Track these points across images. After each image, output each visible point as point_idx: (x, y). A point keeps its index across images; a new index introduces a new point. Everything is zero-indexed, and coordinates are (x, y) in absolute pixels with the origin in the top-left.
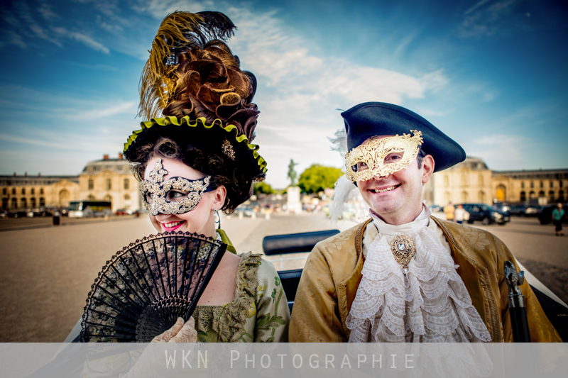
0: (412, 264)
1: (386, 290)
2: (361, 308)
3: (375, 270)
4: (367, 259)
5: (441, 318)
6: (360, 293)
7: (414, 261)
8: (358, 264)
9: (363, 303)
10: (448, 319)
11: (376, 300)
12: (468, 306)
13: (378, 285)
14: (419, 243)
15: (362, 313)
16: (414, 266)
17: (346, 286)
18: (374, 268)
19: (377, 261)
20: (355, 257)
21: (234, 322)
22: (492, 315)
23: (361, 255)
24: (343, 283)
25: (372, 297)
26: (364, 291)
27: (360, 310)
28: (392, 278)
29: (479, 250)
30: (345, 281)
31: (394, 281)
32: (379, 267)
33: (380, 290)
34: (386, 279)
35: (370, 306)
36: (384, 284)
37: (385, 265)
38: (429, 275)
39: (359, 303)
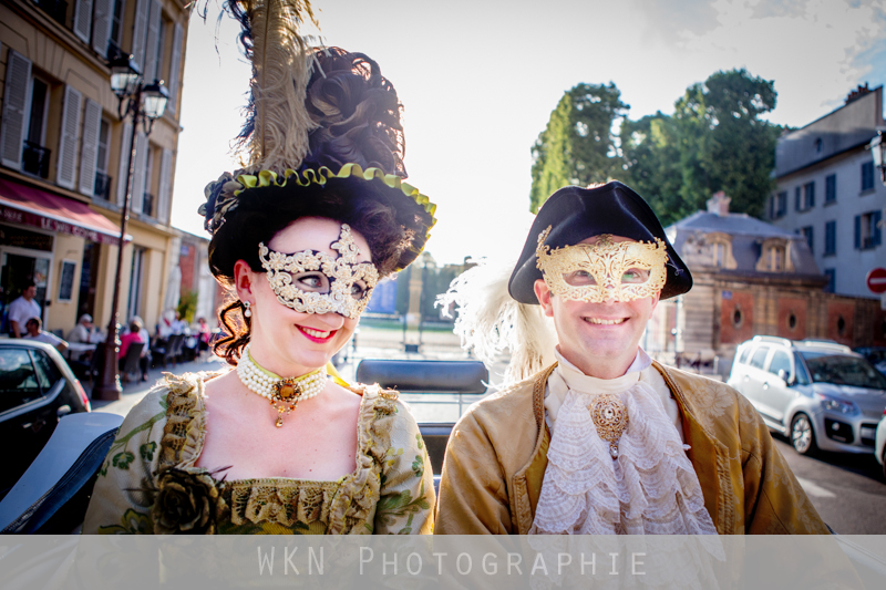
0: (626, 442)
1: (589, 485)
2: (553, 515)
3: (571, 453)
4: (555, 436)
5: (664, 525)
6: (547, 489)
7: (627, 437)
8: (540, 442)
9: (555, 507)
10: (675, 526)
11: (574, 502)
12: (700, 508)
13: (576, 478)
14: (633, 408)
15: (554, 523)
16: (628, 444)
17: (525, 479)
18: (568, 450)
19: (572, 439)
20: (534, 427)
21: (354, 510)
22: (726, 516)
23: (543, 426)
24: (520, 474)
25: (568, 496)
26: (555, 486)
27: (551, 518)
28: (597, 467)
29: (716, 415)
30: (522, 471)
31: (601, 471)
32: (576, 448)
33: (581, 485)
34: (589, 467)
35: (565, 510)
36: (585, 475)
37: (585, 445)
38: (652, 459)
39: (549, 508)
